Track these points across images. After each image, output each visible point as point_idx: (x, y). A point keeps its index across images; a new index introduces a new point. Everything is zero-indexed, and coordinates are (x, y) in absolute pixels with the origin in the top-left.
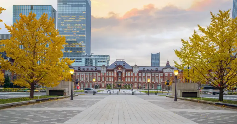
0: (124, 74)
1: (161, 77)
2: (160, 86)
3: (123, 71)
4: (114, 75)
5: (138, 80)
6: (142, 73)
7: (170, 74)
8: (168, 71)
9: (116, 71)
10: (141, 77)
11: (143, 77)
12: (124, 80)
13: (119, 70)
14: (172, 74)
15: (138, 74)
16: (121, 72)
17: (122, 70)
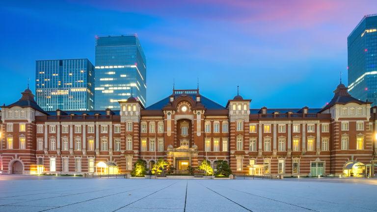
0: (199, 127)
1: (323, 135)
2: (320, 165)
3: (195, 117)
4: (165, 129)
5: (246, 146)
6: (261, 122)
7: (358, 122)
8: (350, 115)
9: (173, 117)
10: (256, 135)
11: (264, 135)
12: (202, 147)
13: (182, 113)
14: (362, 122)
15: (246, 126)
16: (189, 121)
17: (192, 113)
